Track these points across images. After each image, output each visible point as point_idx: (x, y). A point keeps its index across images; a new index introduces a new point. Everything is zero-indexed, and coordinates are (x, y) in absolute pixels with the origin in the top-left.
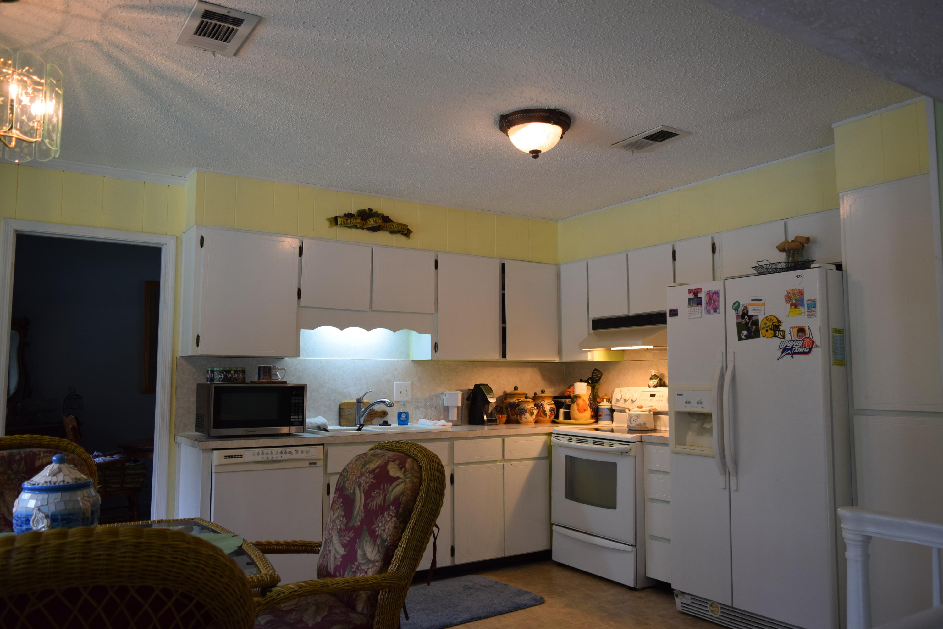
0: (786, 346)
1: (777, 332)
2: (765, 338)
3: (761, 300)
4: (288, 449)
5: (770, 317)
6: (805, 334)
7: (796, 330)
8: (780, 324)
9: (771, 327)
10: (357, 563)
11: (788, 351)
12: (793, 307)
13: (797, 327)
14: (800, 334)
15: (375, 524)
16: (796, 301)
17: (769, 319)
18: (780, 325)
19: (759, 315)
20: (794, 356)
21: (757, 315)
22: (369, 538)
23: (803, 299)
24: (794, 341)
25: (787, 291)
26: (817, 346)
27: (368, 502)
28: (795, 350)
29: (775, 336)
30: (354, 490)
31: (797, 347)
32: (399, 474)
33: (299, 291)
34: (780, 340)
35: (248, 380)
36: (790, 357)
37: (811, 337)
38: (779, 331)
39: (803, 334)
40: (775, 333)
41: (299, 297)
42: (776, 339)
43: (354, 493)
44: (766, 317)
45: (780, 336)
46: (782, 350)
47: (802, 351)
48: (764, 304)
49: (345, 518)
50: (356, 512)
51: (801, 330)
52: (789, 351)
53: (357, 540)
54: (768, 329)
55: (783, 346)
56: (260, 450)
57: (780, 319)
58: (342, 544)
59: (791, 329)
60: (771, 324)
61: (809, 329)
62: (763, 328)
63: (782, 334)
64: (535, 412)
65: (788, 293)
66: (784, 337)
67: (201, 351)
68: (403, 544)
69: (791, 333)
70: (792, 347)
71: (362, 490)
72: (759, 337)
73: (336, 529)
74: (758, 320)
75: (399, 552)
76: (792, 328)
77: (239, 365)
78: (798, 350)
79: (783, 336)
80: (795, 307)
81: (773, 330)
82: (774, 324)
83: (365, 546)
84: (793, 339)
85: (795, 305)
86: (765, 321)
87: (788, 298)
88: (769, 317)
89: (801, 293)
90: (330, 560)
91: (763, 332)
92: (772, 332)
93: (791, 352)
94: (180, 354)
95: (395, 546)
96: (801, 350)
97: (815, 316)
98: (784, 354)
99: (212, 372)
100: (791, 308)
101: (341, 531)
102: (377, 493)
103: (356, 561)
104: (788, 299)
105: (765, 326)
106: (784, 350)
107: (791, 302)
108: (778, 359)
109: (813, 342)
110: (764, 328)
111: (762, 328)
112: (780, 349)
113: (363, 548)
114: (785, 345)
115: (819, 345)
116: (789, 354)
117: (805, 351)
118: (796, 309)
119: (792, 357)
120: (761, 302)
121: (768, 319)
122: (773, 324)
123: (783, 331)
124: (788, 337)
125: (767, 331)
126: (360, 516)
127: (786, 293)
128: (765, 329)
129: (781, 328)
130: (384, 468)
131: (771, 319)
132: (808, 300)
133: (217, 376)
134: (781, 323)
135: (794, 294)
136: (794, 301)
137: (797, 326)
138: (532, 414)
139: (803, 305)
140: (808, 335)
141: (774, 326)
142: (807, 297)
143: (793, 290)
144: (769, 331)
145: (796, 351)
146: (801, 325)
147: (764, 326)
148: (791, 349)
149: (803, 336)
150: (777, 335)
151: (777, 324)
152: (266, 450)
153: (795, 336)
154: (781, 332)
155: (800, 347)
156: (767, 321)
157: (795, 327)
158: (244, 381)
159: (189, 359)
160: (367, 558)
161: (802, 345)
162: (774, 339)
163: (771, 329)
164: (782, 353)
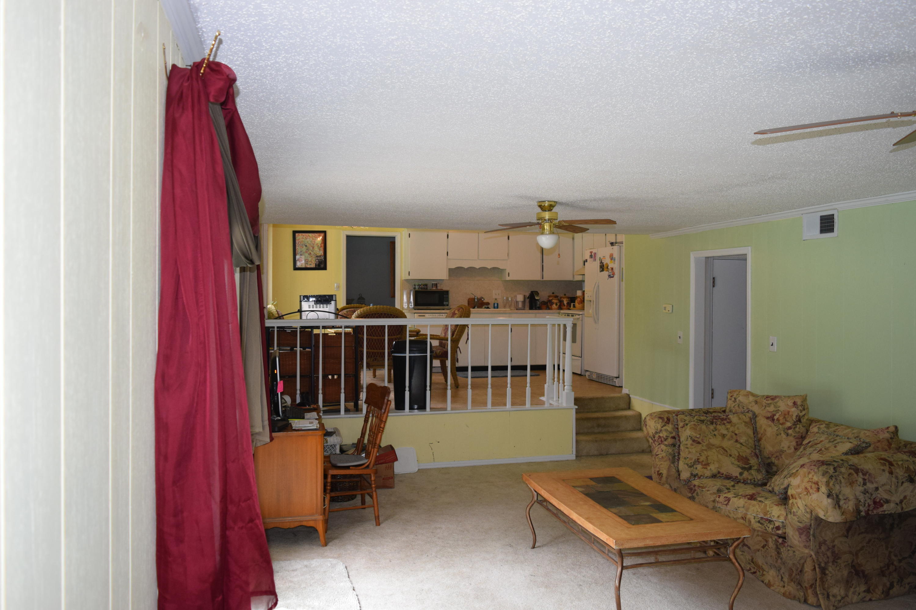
0: (609, 274)
3: (605, 257)
4: (441, 314)
6: (613, 270)
7: (611, 268)
12: (611, 260)
18: (608, 267)
20: (611, 278)
26: (615, 274)
32: (457, 312)
33: (447, 252)
35: (428, 288)
38: (608, 269)
41: (447, 255)
45: (608, 271)
52: (610, 276)
56: (431, 314)
60: (606, 266)
61: (614, 268)
64: (558, 304)
67: (410, 278)
68: (457, 331)
72: (604, 271)
74: (604, 264)
75: (456, 333)
77: (426, 283)
89: (613, 255)
94: (403, 279)
95: (455, 331)
97: (615, 264)
99: (415, 285)
108: (608, 279)
117: (613, 276)
124: (610, 271)
130: (454, 311)
133: (417, 287)
138: (556, 305)
143: (611, 253)
152: (433, 314)
158: (427, 289)
159: (407, 281)
161: (612, 274)
163: (606, 268)
164: (608, 277)
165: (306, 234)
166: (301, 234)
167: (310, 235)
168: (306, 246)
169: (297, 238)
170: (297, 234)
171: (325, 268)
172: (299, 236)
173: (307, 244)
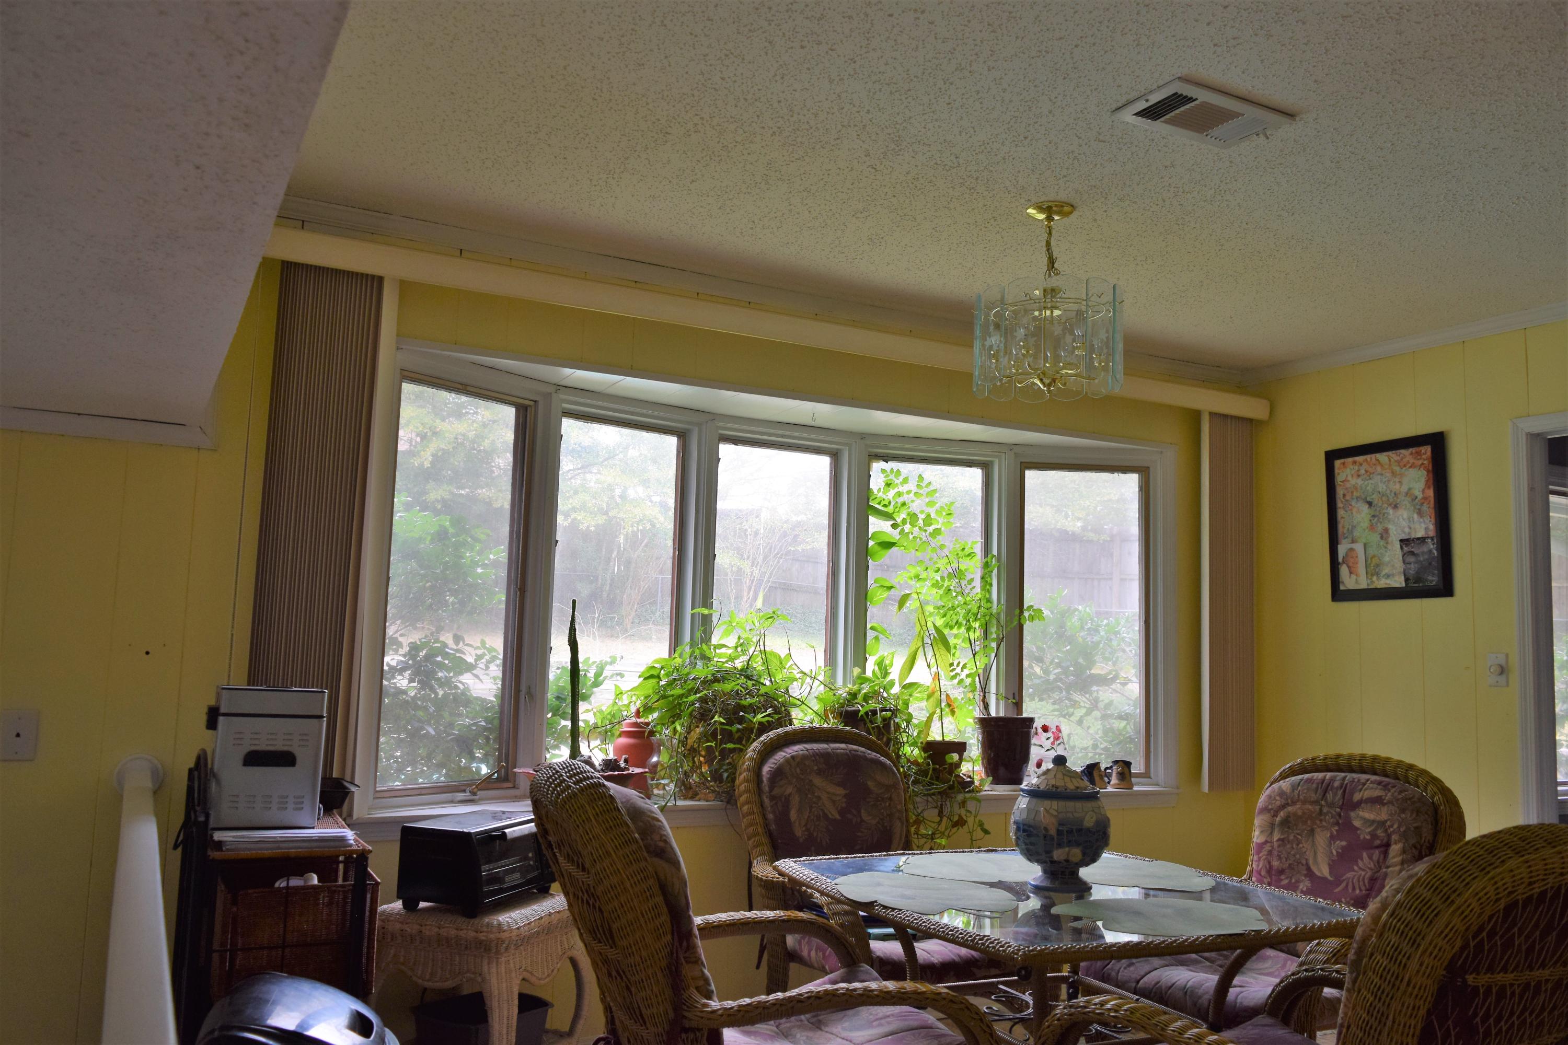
165: (1368, 457)
166: (1350, 460)
167: (1383, 457)
168: (1370, 504)
169: (1340, 477)
170: (1338, 463)
171: (1446, 589)
172: (1345, 471)
173: (1375, 498)
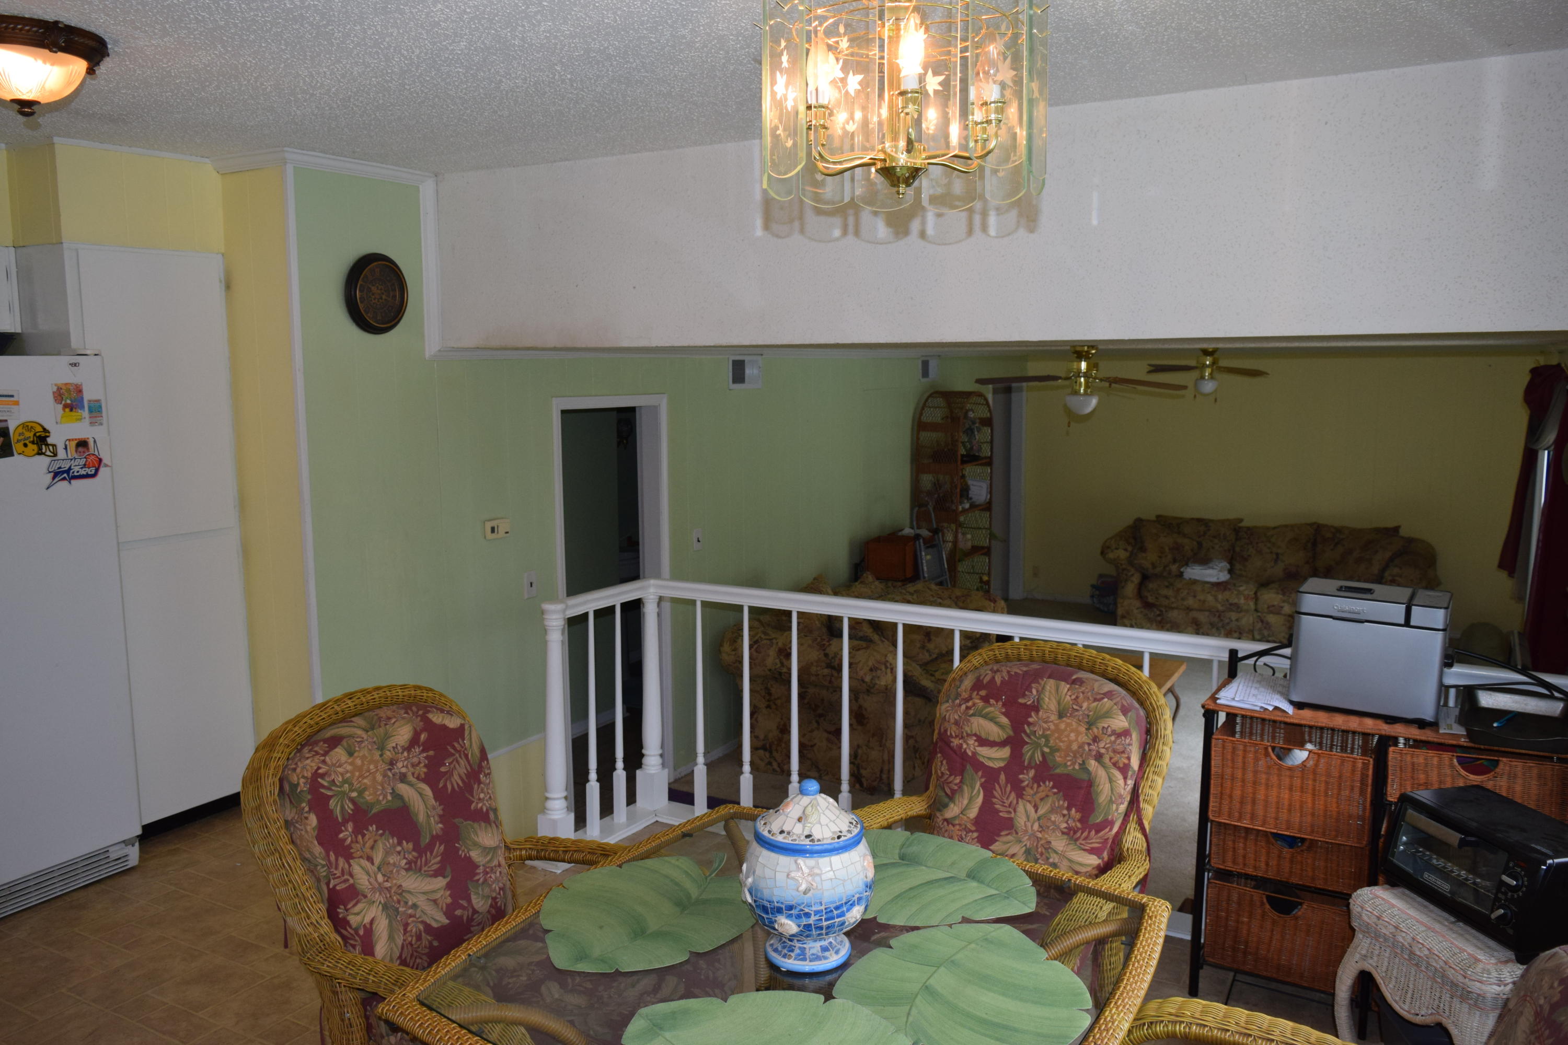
0: (60, 468)
1: (44, 446)
2: (21, 457)
3: (12, 396)
5: (30, 425)
6: (88, 449)
7: (74, 444)
8: (47, 434)
9: (32, 439)
10: (481, 868)
11: (62, 474)
12: (67, 410)
13: (76, 439)
14: (80, 449)
15: (473, 802)
16: (71, 400)
17: (28, 426)
18: (48, 436)
19: (9, 421)
20: (73, 481)
21: (6, 421)
22: (476, 825)
23: (82, 398)
24: (71, 459)
25: (56, 385)
26: (106, 466)
27: (441, 785)
28: (73, 472)
29: (40, 453)
30: (394, 792)
31: (77, 469)
34: (48, 460)
36: (65, 483)
37: (96, 453)
38: (47, 445)
39: (85, 450)
40: (40, 449)
42: (42, 457)
43: (397, 796)
44: (23, 424)
45: (48, 453)
46: (52, 474)
47: (85, 473)
48: (17, 403)
49: (404, 842)
50: (421, 818)
51: (82, 444)
52: (65, 475)
53: (457, 845)
54: (27, 442)
55: (55, 467)
57: (47, 427)
58: (431, 876)
59: (67, 443)
60: (31, 434)
61: (95, 441)
62: (18, 441)
63: (52, 450)
65: (59, 389)
66: (55, 455)
69: (66, 448)
70: (70, 469)
71: (414, 780)
72: (12, 455)
73: (398, 871)
74: (7, 428)
76: (69, 440)
78: (78, 472)
79: (53, 453)
80: (71, 410)
81: (37, 444)
82: (38, 434)
83: (476, 838)
84: (70, 457)
85: (71, 407)
86: (20, 430)
87: (59, 395)
88: (28, 424)
89: (79, 390)
90: (425, 914)
91: (17, 447)
92: (35, 447)
93: (68, 475)
96: (83, 472)
97: (101, 424)
98: (56, 480)
100: (64, 410)
101: (413, 865)
102: (450, 764)
103: (478, 867)
104: (59, 398)
105: (22, 437)
106: (56, 474)
107: (63, 402)
108: (48, 488)
109: (100, 460)
110: (21, 440)
111: (16, 441)
112: (50, 472)
113: (476, 844)
114: (58, 466)
115: (109, 464)
116: (64, 479)
117: (89, 473)
118: (73, 414)
119: (70, 483)
120: (12, 399)
121: (26, 426)
122: (35, 435)
123: (54, 446)
124: (61, 454)
125: (25, 445)
126: (433, 817)
127: (55, 389)
128: (23, 442)
129: (49, 440)
131: (32, 427)
132: (90, 401)
134: (49, 432)
135: (69, 391)
136: (69, 402)
137: (77, 437)
139: (82, 407)
140: (91, 451)
141: (37, 437)
142: (87, 396)
143: (66, 384)
144: (30, 445)
145: (76, 474)
146: (82, 436)
147: (20, 438)
148: (68, 471)
149: (84, 452)
150: (44, 451)
151: (43, 434)
153: (72, 452)
154: (51, 448)
155: (82, 468)
156: (24, 431)
157: (73, 440)
160: (491, 849)
161: (85, 465)
162: (38, 457)
163: (33, 442)
164: (54, 478)
